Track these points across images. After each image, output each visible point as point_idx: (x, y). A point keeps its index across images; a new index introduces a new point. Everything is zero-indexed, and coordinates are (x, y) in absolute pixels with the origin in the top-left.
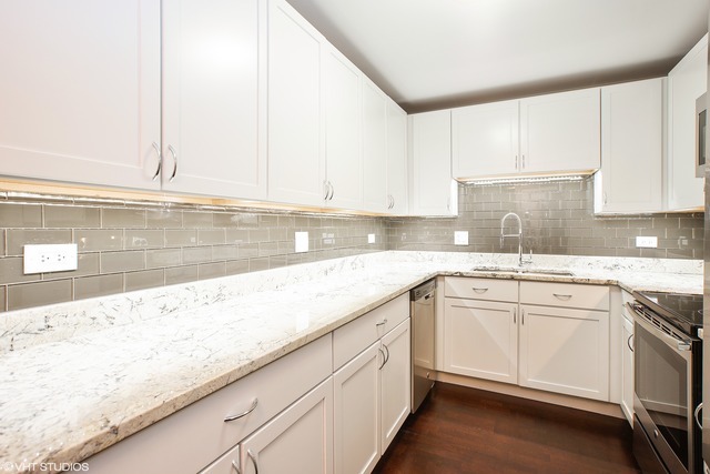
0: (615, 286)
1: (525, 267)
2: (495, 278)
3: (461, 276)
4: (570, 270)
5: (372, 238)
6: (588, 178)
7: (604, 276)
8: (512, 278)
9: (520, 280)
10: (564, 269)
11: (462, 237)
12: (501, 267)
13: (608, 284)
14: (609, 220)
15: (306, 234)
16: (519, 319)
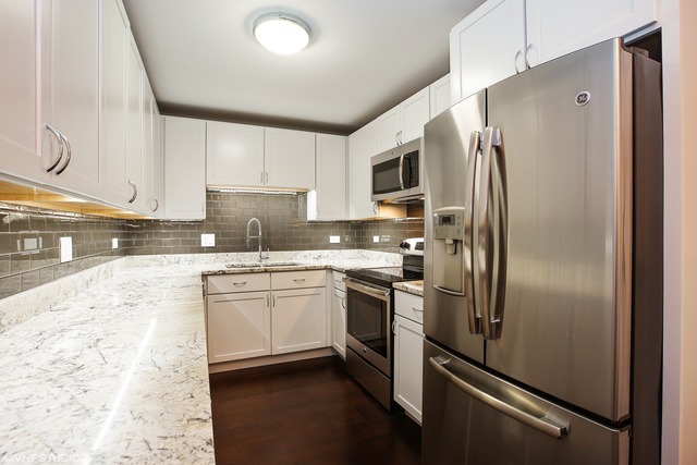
0: (330, 269)
1: (264, 262)
2: (252, 272)
3: (224, 273)
4: (295, 261)
5: (115, 243)
6: (303, 194)
7: (323, 263)
8: (266, 271)
9: (270, 272)
10: (290, 261)
11: (208, 240)
12: (246, 264)
13: (326, 268)
14: (315, 225)
15: (70, 239)
16: (271, 303)
